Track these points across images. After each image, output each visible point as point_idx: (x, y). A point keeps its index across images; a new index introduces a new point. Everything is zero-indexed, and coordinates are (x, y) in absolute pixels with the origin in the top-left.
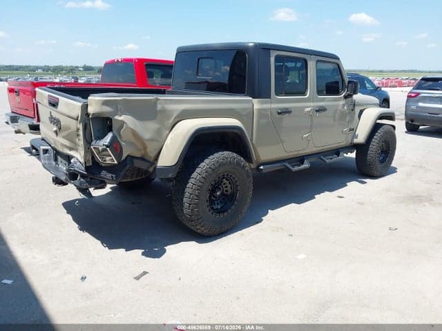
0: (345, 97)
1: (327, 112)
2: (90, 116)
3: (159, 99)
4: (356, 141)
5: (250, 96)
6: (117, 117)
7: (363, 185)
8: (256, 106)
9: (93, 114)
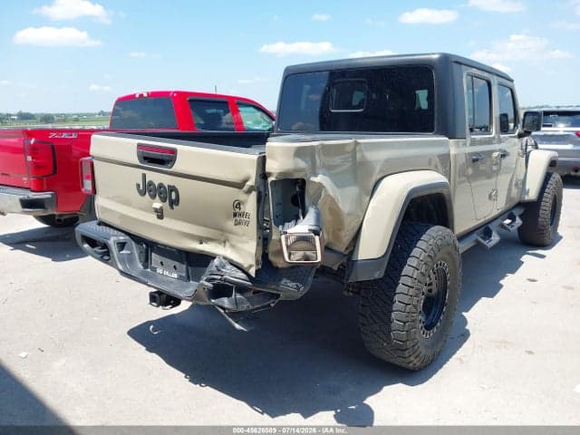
0: (520, 136)
1: (511, 157)
2: (271, 179)
3: (358, 144)
4: (527, 198)
5: (447, 136)
6: (313, 179)
7: (542, 260)
8: (453, 152)
9: (280, 174)
